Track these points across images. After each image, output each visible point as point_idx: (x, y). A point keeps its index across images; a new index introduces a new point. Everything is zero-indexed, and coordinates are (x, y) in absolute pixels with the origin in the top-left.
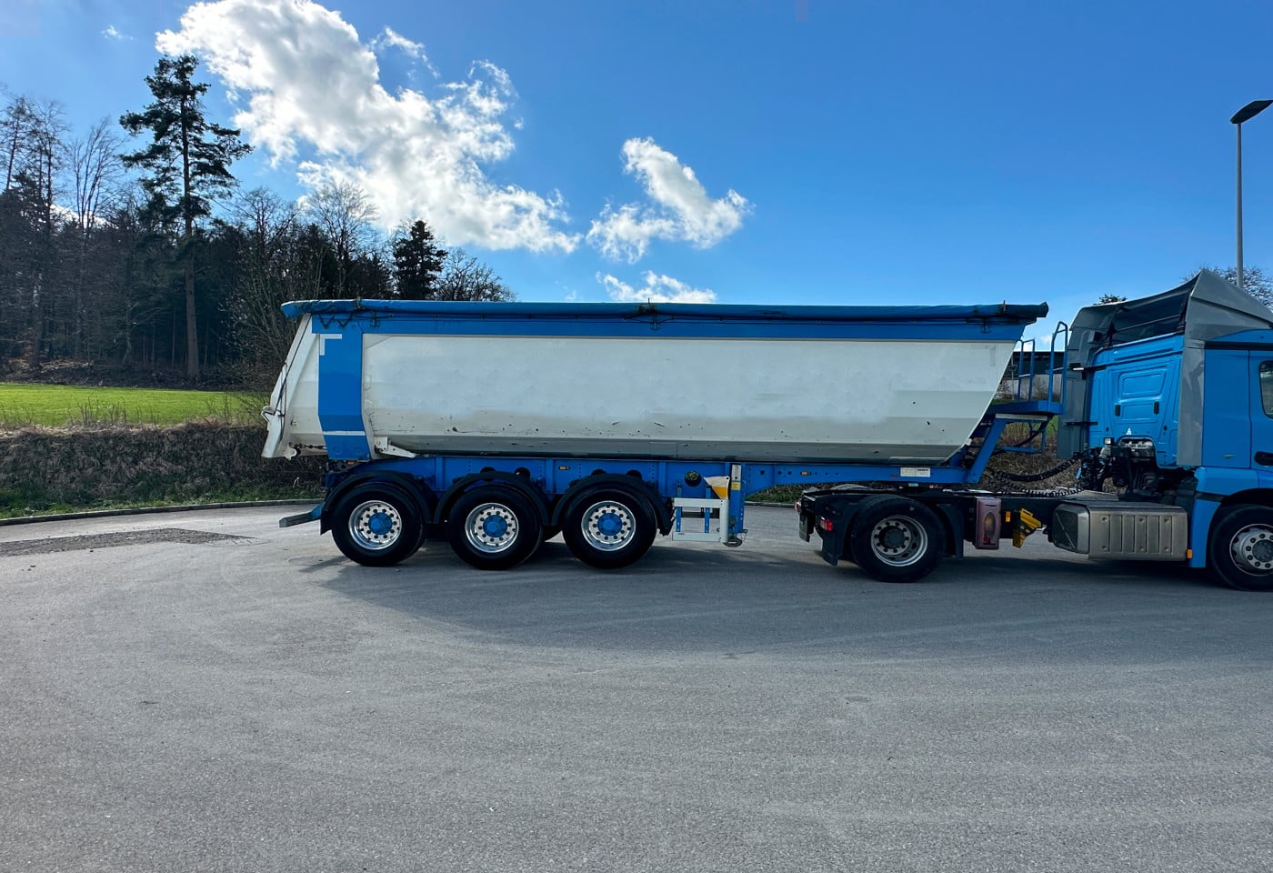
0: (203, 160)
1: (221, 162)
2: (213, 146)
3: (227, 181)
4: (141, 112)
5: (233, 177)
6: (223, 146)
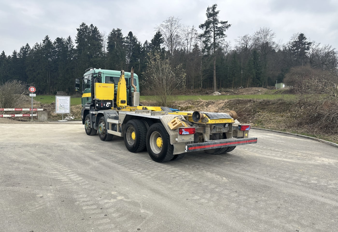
0: (218, 32)
1: (222, 32)
2: (220, 27)
3: (224, 36)
4: (203, 23)
5: (225, 35)
6: (224, 26)
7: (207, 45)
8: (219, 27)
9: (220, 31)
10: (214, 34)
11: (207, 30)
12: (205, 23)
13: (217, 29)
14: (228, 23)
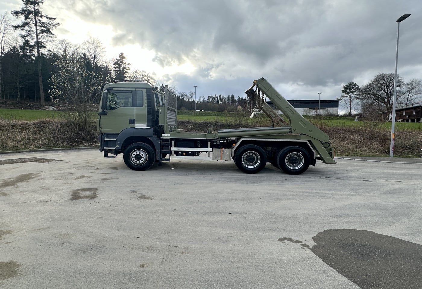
0: (43, 28)
1: (49, 29)
2: (46, 23)
4: (19, 9)
5: (54, 35)
6: (50, 23)
7: (27, 41)
8: (44, 22)
9: (45, 27)
10: (37, 30)
11: (26, 21)
12: (21, 11)
13: (40, 23)
14: (57, 21)
